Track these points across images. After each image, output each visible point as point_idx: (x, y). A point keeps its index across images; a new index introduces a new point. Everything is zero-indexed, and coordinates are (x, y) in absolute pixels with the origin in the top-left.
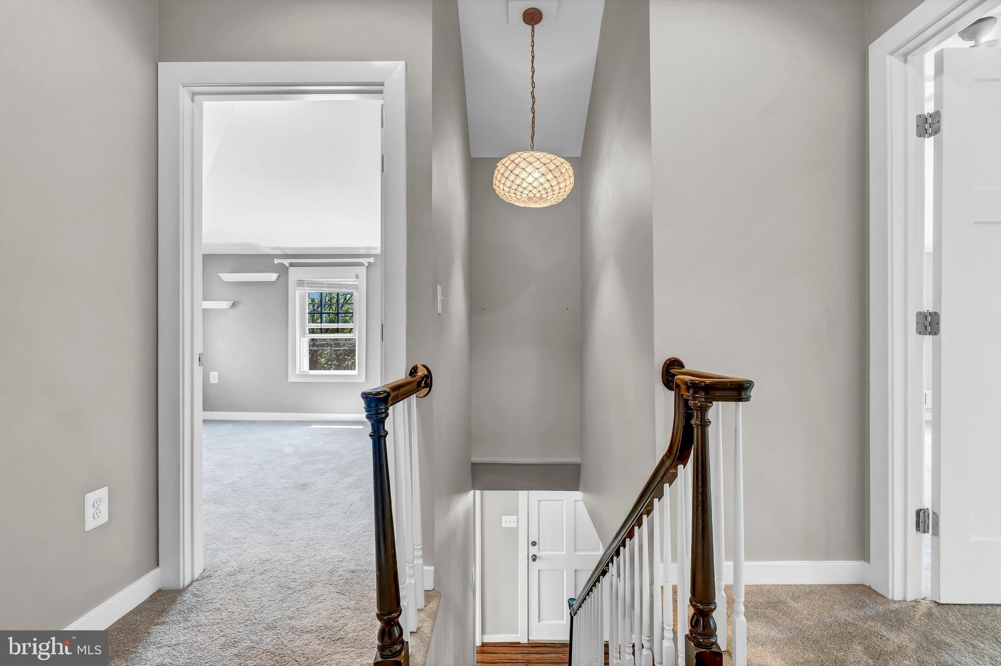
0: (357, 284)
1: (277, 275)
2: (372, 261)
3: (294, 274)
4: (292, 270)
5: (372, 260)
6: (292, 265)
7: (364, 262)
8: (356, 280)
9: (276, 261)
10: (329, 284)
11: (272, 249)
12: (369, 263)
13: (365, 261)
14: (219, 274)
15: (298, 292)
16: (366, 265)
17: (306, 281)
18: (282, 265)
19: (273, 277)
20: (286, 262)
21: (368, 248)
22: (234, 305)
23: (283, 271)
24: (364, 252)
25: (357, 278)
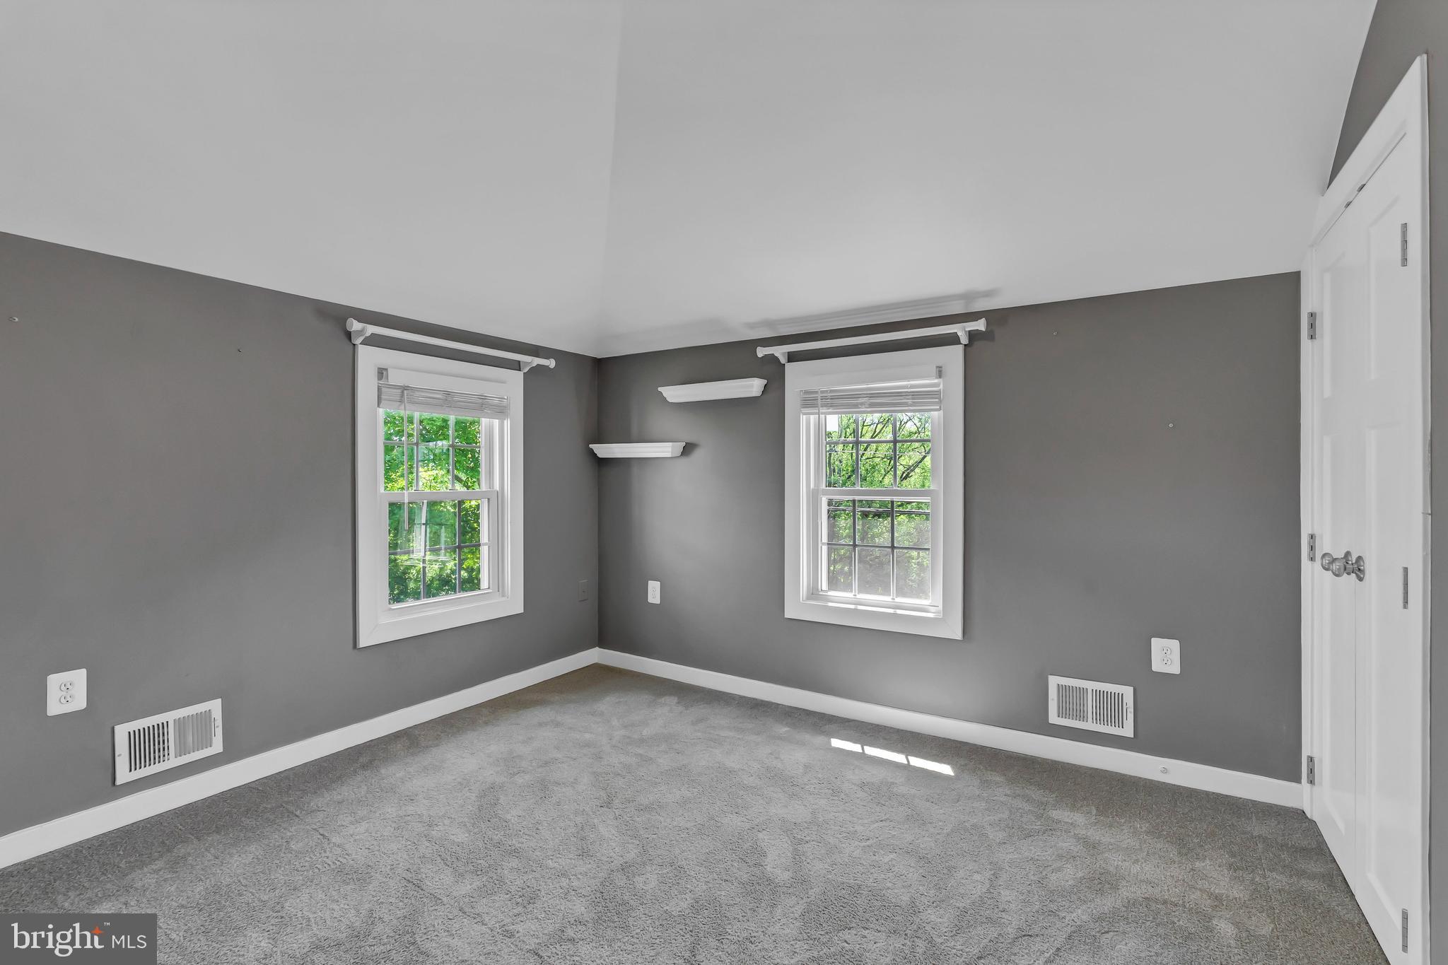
0: (939, 391)
1: (763, 382)
2: (983, 329)
3: (798, 378)
4: (792, 370)
5: (980, 325)
6: (792, 357)
7: (959, 334)
8: (936, 381)
9: (761, 352)
10: (872, 396)
11: (752, 326)
12: (973, 335)
13: (961, 330)
14: (660, 389)
15: (803, 418)
16: (964, 340)
17: (822, 392)
18: (772, 359)
19: (752, 387)
20: (780, 352)
21: (968, 297)
22: (688, 449)
23: (774, 374)
24: (957, 308)
25: (940, 376)
